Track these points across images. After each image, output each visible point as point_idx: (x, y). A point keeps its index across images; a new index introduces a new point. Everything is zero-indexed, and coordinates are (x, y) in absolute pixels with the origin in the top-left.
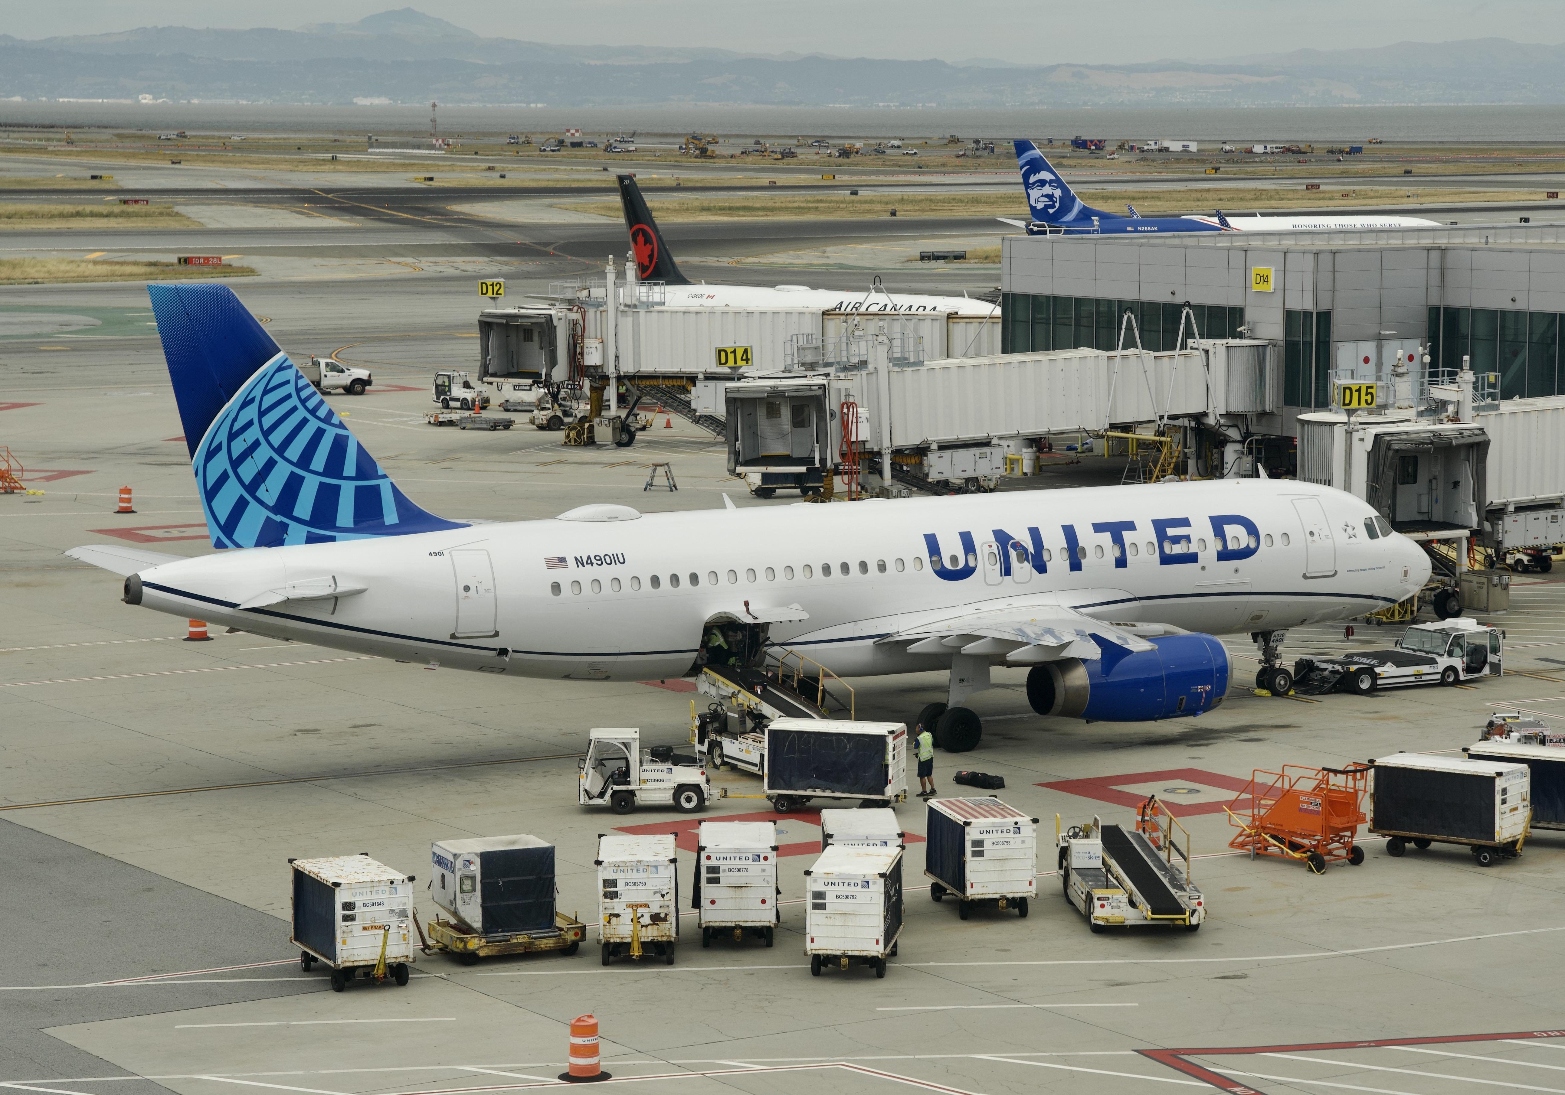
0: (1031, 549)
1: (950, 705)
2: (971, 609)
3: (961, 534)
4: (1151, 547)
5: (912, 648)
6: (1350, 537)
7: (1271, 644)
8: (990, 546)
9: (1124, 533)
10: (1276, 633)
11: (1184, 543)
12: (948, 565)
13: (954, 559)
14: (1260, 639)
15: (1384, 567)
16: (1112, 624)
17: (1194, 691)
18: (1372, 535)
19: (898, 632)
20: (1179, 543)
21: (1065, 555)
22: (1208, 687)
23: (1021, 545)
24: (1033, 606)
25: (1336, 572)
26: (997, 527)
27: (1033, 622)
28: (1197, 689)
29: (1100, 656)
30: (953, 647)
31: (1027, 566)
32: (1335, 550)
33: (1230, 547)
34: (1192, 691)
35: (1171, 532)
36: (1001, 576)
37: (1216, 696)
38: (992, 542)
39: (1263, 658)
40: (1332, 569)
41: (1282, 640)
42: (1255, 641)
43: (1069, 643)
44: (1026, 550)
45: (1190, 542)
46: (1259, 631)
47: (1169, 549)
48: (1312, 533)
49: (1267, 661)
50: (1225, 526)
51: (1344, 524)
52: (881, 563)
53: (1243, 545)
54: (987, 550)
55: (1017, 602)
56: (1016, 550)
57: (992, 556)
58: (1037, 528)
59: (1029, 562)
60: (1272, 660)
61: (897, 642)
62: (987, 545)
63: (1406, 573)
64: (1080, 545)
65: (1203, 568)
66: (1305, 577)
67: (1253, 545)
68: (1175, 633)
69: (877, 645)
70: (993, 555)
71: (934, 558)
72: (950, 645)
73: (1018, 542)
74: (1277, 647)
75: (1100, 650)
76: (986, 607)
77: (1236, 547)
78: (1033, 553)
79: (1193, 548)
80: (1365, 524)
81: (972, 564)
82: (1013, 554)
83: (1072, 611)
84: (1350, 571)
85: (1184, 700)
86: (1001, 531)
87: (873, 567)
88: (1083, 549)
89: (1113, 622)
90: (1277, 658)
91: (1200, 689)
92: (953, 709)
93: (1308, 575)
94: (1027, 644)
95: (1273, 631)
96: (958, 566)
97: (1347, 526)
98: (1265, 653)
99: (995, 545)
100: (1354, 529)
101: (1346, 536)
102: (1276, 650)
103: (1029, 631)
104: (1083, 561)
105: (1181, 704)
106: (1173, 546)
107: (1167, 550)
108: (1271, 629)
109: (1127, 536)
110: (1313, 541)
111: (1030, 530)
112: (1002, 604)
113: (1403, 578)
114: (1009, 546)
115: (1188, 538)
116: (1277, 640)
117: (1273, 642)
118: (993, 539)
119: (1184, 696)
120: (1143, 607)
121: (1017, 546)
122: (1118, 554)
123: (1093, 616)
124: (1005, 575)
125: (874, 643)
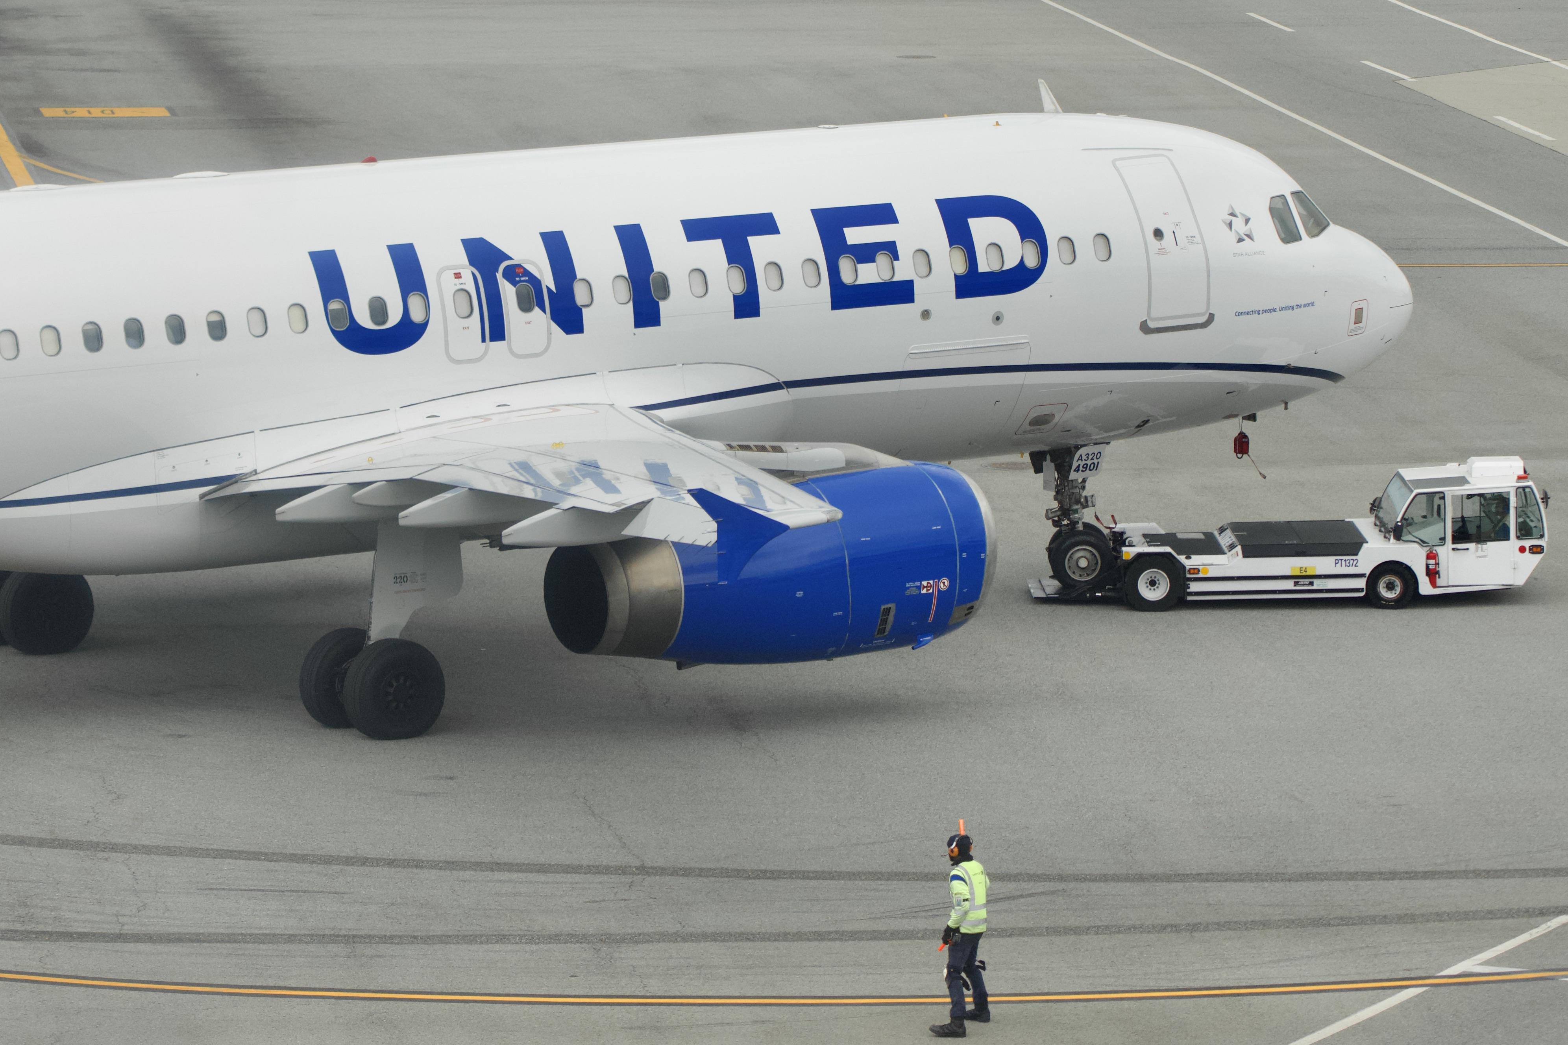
0: (548, 281)
1: (376, 633)
2: (417, 417)
3: (393, 249)
4: (810, 267)
5: (289, 511)
6: (1240, 240)
7: (1073, 476)
8: (458, 276)
9: (753, 241)
10: (1082, 451)
11: (882, 259)
12: (364, 320)
13: (378, 308)
14: (1049, 466)
15: (1312, 304)
16: (731, 447)
17: (915, 592)
18: (1289, 235)
19: (255, 472)
20: (872, 260)
21: (624, 291)
22: (944, 584)
23: (526, 273)
24: (554, 408)
25: (1211, 317)
26: (473, 234)
27: (555, 451)
28: (919, 588)
29: (714, 538)
30: (383, 507)
31: (540, 318)
32: (1208, 271)
33: (983, 267)
34: (908, 593)
35: (855, 235)
36: (483, 340)
37: (960, 603)
38: (463, 267)
39: (1055, 505)
40: (1203, 310)
41: (1095, 466)
42: (1038, 469)
43: (643, 505)
44: (535, 282)
45: (896, 257)
46: (1046, 448)
47: (848, 272)
48: (1158, 234)
49: (1065, 511)
50: (971, 221)
51: (1227, 211)
52: (215, 318)
53: (1011, 263)
54: (450, 285)
55: (517, 398)
56: (514, 283)
57: (463, 297)
58: (560, 234)
59: (543, 309)
60: (1076, 511)
61: (254, 496)
62: (450, 274)
63: (1359, 312)
64: (656, 268)
65: (926, 314)
66: (1145, 328)
67: (1032, 262)
68: (869, 465)
69: (211, 503)
70: (465, 295)
71: (335, 305)
72: (374, 503)
73: (519, 266)
74: (1084, 481)
75: (714, 526)
76: (449, 410)
77: (995, 267)
78: (553, 289)
79: (903, 271)
80: (1271, 210)
81: (417, 316)
82: (508, 292)
83: (639, 416)
84: (1241, 314)
85: (892, 614)
86: (481, 242)
87: (197, 330)
88: (663, 280)
89: (734, 444)
90: (1085, 506)
91: (926, 586)
92: (379, 643)
93: (1152, 325)
94: (547, 505)
95: (1077, 448)
96: (384, 322)
97: (1232, 214)
98: (1059, 494)
99: (468, 272)
100: (1247, 221)
101: (1232, 237)
102: (1084, 488)
103: (547, 469)
104: (662, 304)
105: (885, 621)
106: (860, 266)
107: (847, 278)
108: (1072, 442)
109: (758, 244)
110: (1162, 251)
111: (546, 237)
112: (485, 404)
113: (1353, 326)
114: (499, 275)
115: (891, 249)
116: (1085, 467)
117: (1077, 470)
118: (463, 259)
119: (892, 606)
120: (795, 402)
121: (515, 273)
122: (739, 287)
123: (687, 428)
124: (492, 339)
125: (202, 496)
